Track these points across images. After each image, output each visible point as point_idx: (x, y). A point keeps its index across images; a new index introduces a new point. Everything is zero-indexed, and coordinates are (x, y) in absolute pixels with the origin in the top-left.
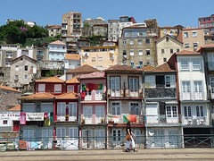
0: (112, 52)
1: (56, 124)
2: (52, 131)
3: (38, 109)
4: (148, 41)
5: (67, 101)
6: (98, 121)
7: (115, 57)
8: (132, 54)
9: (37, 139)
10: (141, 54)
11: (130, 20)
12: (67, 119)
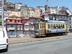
0: (19, 12)
1: (17, 31)
2: (16, 32)
3: (12, 27)
4: (28, 10)
5: (20, 25)
6: (28, 30)
7: (19, 14)
8: (24, 13)
9: (12, 35)
10: (26, 13)
11: (21, 4)
12: (20, 29)
